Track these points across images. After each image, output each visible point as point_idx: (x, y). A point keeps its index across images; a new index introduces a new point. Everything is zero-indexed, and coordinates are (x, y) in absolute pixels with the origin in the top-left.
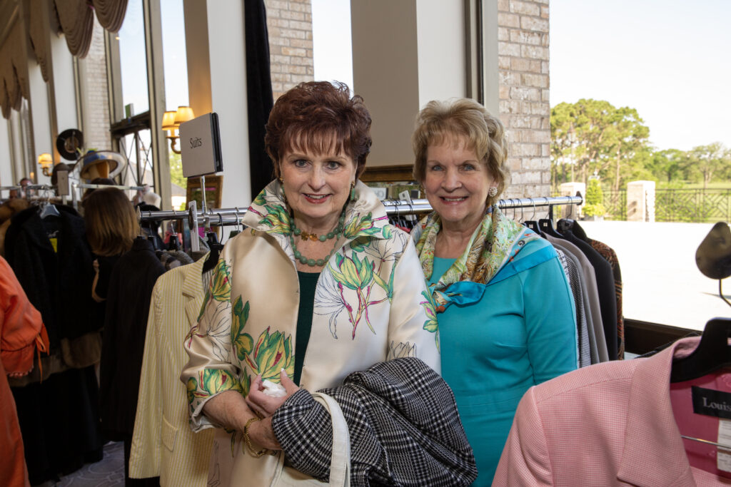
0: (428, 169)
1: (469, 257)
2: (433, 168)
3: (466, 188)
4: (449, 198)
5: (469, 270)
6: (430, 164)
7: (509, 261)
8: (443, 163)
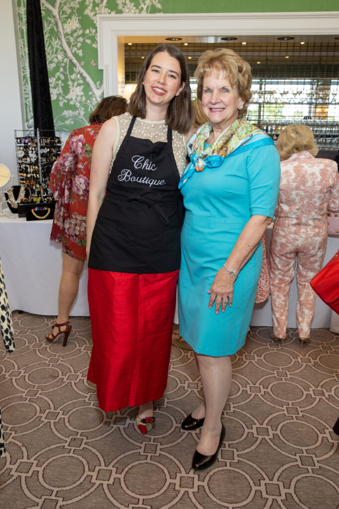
0: (204, 92)
1: (219, 141)
2: (206, 91)
3: (223, 103)
4: (214, 109)
5: (218, 148)
6: (205, 89)
7: (242, 145)
8: (211, 88)
